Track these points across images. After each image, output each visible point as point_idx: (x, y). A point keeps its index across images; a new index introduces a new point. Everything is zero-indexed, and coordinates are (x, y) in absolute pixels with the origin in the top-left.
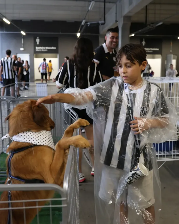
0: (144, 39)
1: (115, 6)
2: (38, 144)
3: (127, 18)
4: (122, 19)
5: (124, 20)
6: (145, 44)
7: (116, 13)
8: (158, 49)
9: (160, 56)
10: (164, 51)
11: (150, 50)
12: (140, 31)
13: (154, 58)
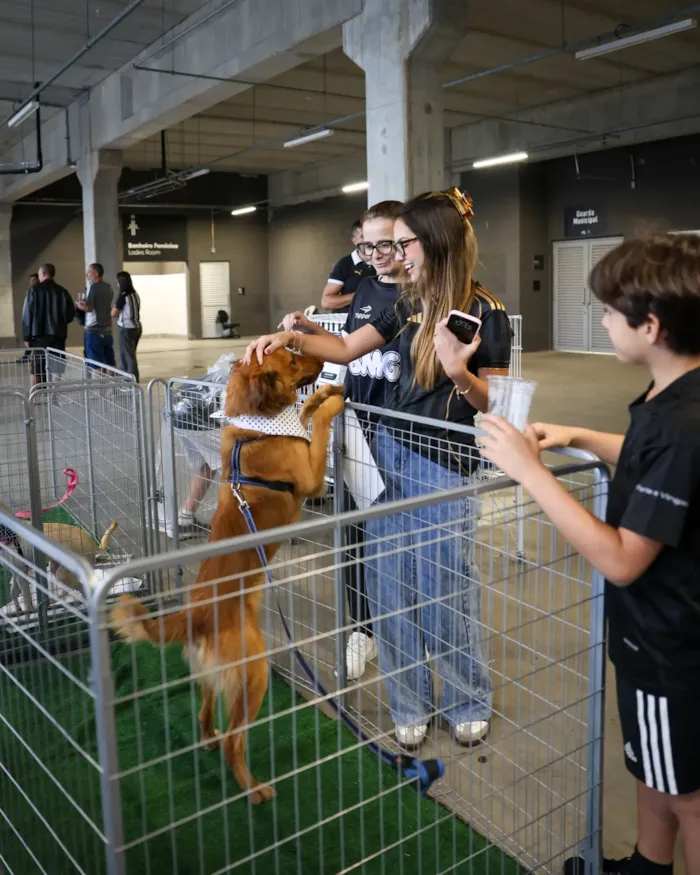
0: (133, 217)
1: (63, 114)
2: (274, 433)
3: (109, 153)
4: (96, 154)
5: (101, 161)
6: (137, 231)
7: (68, 138)
8: (176, 246)
9: (182, 265)
10: (193, 249)
11: (154, 249)
12: (131, 191)
13: (161, 272)
